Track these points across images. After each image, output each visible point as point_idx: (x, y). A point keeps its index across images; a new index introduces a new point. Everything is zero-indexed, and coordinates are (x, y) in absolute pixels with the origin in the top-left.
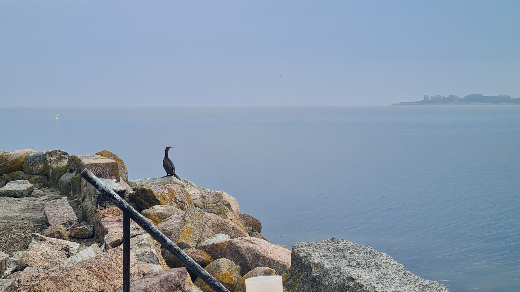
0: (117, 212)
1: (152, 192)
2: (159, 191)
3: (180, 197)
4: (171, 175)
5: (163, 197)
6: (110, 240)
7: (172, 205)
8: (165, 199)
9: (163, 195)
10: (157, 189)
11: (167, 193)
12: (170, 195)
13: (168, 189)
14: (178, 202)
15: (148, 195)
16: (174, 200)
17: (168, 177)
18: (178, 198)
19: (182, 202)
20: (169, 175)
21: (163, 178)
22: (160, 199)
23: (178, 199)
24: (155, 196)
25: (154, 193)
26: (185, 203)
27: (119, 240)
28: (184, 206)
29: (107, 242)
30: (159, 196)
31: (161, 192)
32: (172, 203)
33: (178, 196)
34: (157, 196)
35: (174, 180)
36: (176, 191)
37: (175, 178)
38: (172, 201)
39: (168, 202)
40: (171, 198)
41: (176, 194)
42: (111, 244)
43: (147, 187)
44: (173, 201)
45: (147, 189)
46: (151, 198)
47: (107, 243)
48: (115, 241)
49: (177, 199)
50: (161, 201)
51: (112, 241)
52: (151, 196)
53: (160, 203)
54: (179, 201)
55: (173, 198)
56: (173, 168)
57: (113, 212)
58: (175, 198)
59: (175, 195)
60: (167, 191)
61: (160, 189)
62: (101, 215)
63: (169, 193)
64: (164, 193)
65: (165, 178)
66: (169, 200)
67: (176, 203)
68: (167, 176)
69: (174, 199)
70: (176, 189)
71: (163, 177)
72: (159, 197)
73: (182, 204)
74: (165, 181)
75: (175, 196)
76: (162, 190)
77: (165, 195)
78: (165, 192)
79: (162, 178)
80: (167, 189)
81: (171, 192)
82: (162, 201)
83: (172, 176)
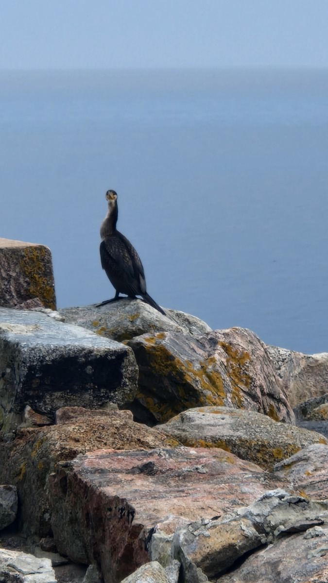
0: (112, 436)
1: (169, 358)
2: (194, 354)
3: (267, 377)
4: (132, 297)
5: (209, 377)
6: (201, 548)
7: (240, 405)
8: (219, 383)
9: (208, 370)
10: (187, 349)
11: (222, 363)
12: (231, 371)
13: (223, 346)
14: (259, 394)
15: (152, 368)
16: (247, 390)
17: (121, 302)
18: (260, 380)
19: (271, 396)
20: (121, 295)
21: (103, 308)
22: (200, 383)
23: (261, 387)
24: (181, 374)
25: (179, 362)
26: (279, 400)
27: (231, 546)
28: (279, 409)
29: (188, 554)
30: (197, 372)
31: (202, 359)
32: (240, 401)
33: (259, 372)
34: (190, 373)
35: (145, 314)
36: (251, 354)
37: (148, 306)
38: (242, 394)
39: (229, 395)
40: (236, 380)
41: (253, 366)
42: (203, 561)
43: (147, 340)
44: (244, 392)
45: (153, 347)
46: (166, 382)
47: (189, 558)
48: (220, 552)
49: (258, 383)
50: (204, 392)
51: (207, 550)
52: (166, 371)
53: (202, 399)
54: (262, 391)
55: (244, 379)
56: (138, 272)
57: (98, 434)
58: (250, 381)
59: (251, 368)
60: (219, 355)
61: (196, 348)
62: (54, 445)
63: (228, 361)
64: (213, 360)
65: (108, 306)
66: (232, 388)
67: (254, 397)
68: (117, 299)
69: (246, 384)
70: (250, 347)
71: (100, 302)
72: (198, 378)
73: (272, 403)
74: (114, 318)
75: (251, 374)
76: (200, 351)
77: (217, 371)
78: (216, 356)
79: (99, 306)
80: (219, 347)
81: (234, 358)
82: (209, 393)
83: (137, 298)
